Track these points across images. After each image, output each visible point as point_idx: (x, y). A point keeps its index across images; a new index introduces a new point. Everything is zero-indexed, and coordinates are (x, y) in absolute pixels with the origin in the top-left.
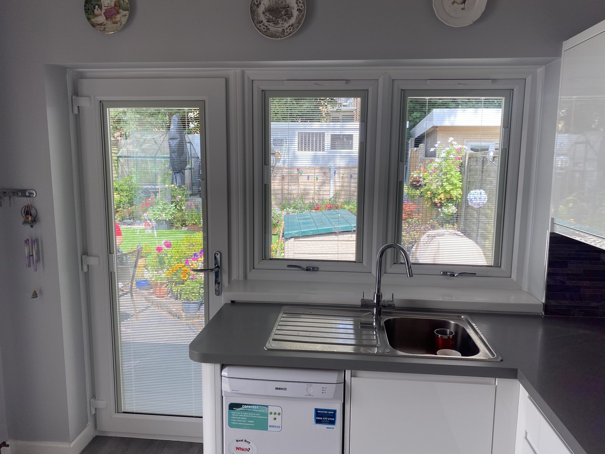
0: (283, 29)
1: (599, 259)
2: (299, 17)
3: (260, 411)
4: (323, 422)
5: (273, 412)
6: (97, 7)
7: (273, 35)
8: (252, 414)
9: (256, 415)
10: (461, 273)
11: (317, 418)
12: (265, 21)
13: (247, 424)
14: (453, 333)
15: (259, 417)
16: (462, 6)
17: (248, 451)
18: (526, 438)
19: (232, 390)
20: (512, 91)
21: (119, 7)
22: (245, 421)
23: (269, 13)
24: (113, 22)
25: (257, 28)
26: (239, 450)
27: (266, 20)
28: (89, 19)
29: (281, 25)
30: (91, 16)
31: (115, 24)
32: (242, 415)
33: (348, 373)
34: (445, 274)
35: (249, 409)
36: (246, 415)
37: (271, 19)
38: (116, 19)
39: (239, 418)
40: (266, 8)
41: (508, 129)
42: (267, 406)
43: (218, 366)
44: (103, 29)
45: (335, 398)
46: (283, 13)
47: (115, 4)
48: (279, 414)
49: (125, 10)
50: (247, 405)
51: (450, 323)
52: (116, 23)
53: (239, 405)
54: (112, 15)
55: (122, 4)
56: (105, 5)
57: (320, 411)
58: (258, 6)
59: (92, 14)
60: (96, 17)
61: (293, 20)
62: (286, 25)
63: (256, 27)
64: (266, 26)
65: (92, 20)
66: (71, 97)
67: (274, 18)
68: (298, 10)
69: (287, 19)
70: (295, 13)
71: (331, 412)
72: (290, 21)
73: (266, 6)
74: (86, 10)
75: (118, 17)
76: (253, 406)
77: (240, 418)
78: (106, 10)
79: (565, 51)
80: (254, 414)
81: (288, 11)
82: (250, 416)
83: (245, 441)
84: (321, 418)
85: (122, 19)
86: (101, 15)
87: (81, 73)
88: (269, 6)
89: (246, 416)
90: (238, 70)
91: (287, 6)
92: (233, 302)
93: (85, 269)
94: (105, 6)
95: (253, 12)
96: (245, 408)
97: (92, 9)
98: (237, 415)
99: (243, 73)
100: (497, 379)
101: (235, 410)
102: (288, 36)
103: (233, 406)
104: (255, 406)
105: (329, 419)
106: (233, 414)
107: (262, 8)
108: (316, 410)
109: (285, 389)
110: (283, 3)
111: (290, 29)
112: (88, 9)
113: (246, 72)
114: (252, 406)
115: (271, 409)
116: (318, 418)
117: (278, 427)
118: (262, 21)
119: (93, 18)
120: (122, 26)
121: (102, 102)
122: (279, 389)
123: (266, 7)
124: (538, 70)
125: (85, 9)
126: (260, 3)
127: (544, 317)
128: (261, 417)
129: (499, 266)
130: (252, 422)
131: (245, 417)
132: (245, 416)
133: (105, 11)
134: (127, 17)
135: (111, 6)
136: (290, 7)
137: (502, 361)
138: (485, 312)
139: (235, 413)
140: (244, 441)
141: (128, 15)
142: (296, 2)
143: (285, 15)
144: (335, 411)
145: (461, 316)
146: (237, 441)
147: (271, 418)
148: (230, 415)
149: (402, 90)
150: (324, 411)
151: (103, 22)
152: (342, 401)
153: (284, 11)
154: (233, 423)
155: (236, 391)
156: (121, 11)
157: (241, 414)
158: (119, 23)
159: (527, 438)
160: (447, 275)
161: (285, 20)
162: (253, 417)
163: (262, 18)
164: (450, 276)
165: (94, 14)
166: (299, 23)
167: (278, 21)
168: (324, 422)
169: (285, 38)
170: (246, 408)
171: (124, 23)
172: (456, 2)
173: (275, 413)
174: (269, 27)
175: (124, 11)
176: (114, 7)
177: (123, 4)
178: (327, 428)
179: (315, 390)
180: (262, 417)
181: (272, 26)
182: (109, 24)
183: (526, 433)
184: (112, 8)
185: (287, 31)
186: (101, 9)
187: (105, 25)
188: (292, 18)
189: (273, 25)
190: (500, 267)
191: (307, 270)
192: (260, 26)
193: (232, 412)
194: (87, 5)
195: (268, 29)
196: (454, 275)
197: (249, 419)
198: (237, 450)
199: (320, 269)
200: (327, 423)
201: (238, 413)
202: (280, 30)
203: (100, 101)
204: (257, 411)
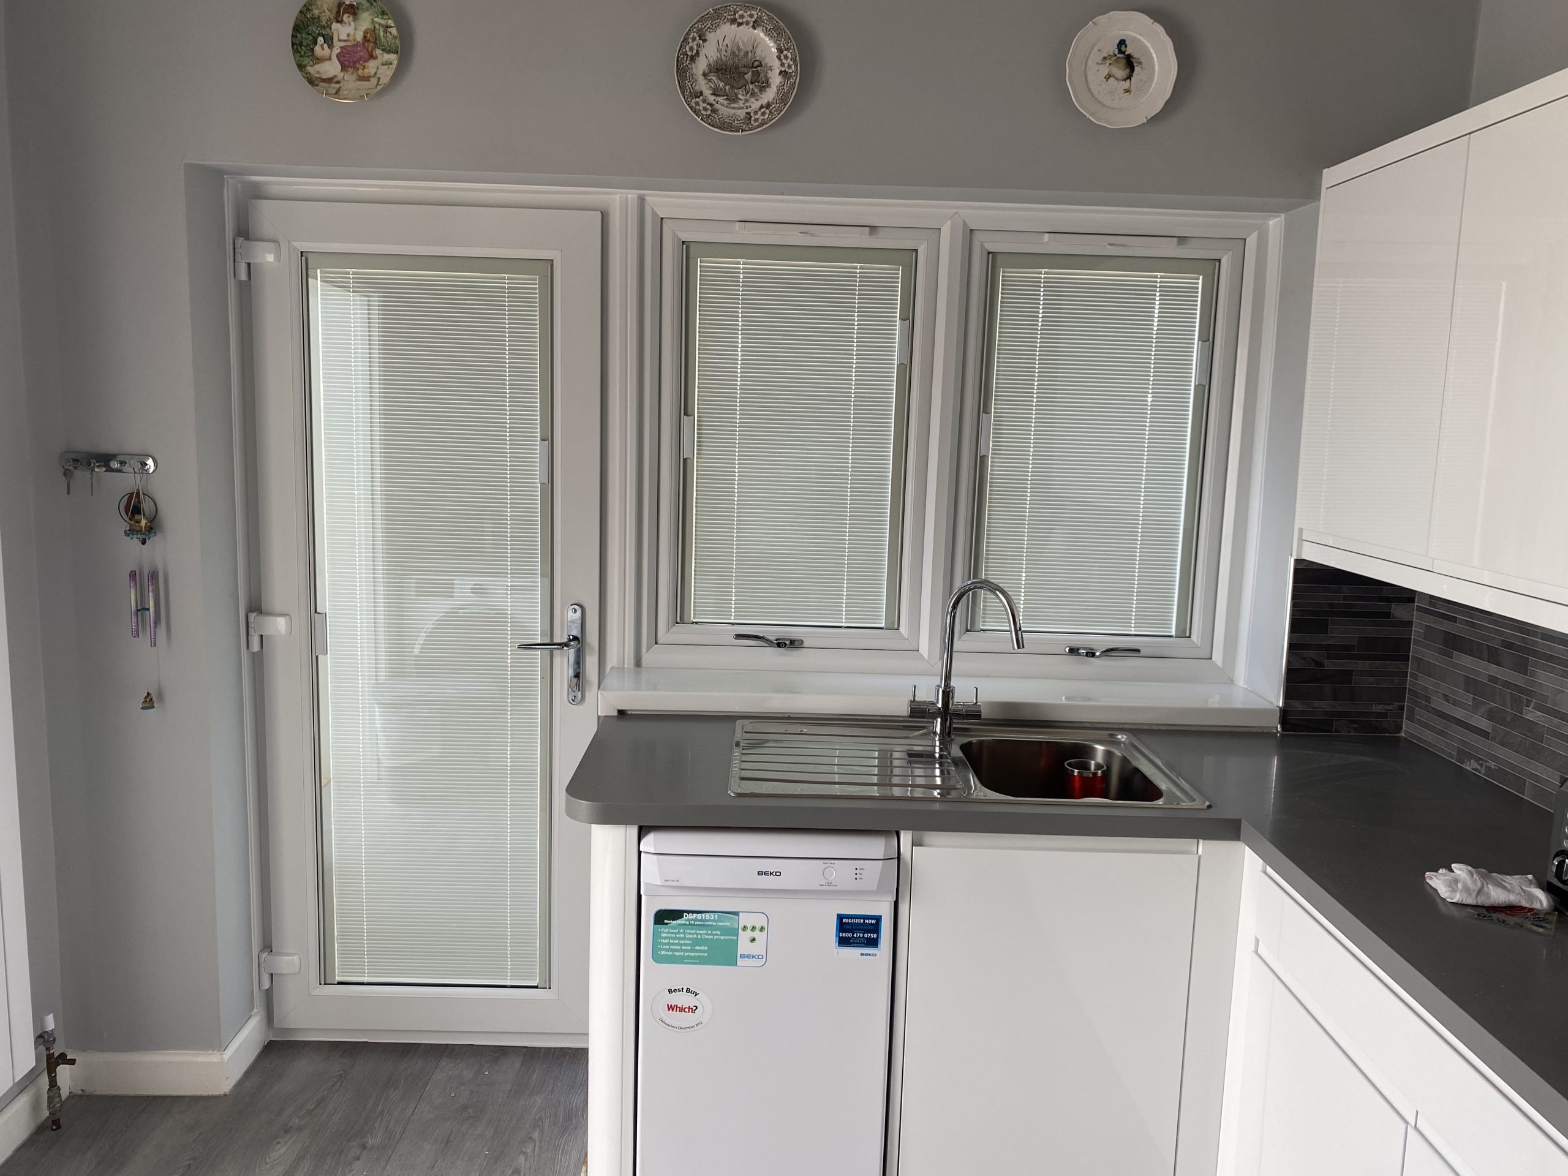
0: (748, 114)
1: (1388, 615)
2: (783, 89)
3: (721, 924)
4: (854, 943)
5: (749, 927)
6: (321, 40)
7: (724, 126)
8: (705, 932)
9: (714, 932)
10: (1108, 650)
11: (841, 935)
12: (707, 92)
13: (693, 954)
14: (1103, 767)
15: (720, 937)
16: (1126, 85)
17: (694, 1011)
18: (1256, 952)
19: (666, 881)
20: (1217, 264)
21: (375, 43)
22: (689, 948)
23: (718, 76)
24: (358, 76)
25: (691, 108)
26: (673, 1010)
27: (711, 92)
28: (301, 67)
29: (743, 104)
30: (306, 61)
31: (365, 80)
32: (682, 936)
33: (906, 837)
34: (1074, 651)
35: (699, 921)
36: (690, 934)
37: (721, 89)
38: (366, 71)
39: (675, 942)
40: (710, 65)
41: (1208, 342)
42: (736, 914)
43: (633, 831)
44: (334, 92)
45: (880, 890)
46: (748, 76)
47: (365, 37)
48: (762, 929)
49: (389, 52)
50: (693, 912)
51: (1095, 749)
52: (367, 79)
53: (676, 914)
54: (358, 61)
55: (382, 38)
56: (342, 38)
57: (849, 918)
58: (693, 59)
59: (308, 56)
60: (319, 63)
61: (769, 95)
62: (755, 105)
63: (688, 105)
64: (711, 105)
65: (309, 69)
66: (231, 241)
67: (727, 87)
68: (781, 73)
69: (756, 90)
70: (776, 80)
71: (870, 921)
72: (762, 96)
73: (711, 60)
74: (295, 47)
75: (372, 66)
76: (707, 915)
77: (677, 942)
78: (342, 48)
79: (1327, 188)
80: (709, 932)
81: (758, 73)
82: (699, 936)
83: (688, 990)
84: (850, 935)
85: (379, 72)
86: (330, 59)
87: (256, 184)
88: (717, 62)
89: (691, 936)
90: (632, 195)
91: (756, 64)
92: (622, 713)
93: (255, 647)
94: (339, 40)
95: (682, 73)
96: (689, 920)
97: (308, 45)
98: (669, 935)
99: (642, 200)
100: (1201, 841)
101: (667, 924)
102: (759, 129)
103: (663, 917)
104: (712, 915)
105: (866, 935)
106: (663, 932)
107: (701, 65)
108: (840, 917)
109: (779, 874)
110: (750, 55)
111: (763, 114)
112: (301, 44)
113: (647, 198)
114: (704, 915)
115: (744, 920)
116: (844, 935)
117: (759, 957)
118: (701, 93)
119: (311, 66)
120: (379, 88)
121: (304, 254)
122: (766, 873)
123: (711, 63)
124: (1271, 223)
125: (293, 44)
126: (698, 53)
127: (1282, 735)
128: (722, 938)
129: (1188, 635)
130: (703, 948)
131: (688, 939)
132: (688, 936)
133: (339, 51)
134: (394, 66)
135: (355, 40)
136: (763, 64)
137: (1209, 807)
138: (1163, 728)
139: (667, 930)
140: (685, 990)
141: (395, 62)
142: (777, 57)
143: (752, 83)
144: (878, 919)
145: (1118, 735)
146: (670, 991)
147: (744, 938)
148: (656, 936)
149: (989, 253)
150: (856, 918)
151: (335, 76)
152: (893, 898)
153: (750, 73)
154: (663, 953)
155: (674, 881)
156: (378, 52)
157: (679, 933)
158: (374, 81)
159: (1259, 952)
160: (1079, 654)
161: (753, 94)
162: (707, 937)
163: (702, 85)
164: (1087, 655)
165: (313, 55)
166: (783, 100)
167: (736, 96)
168: (856, 943)
169: (751, 132)
170: (692, 920)
171: (385, 80)
172: (1114, 77)
173: (754, 928)
174: (717, 106)
175: (385, 54)
176: (363, 43)
177: (385, 37)
178: (862, 954)
179: (842, 874)
180: (726, 938)
181: (723, 105)
182: (349, 81)
183: (1257, 941)
184: (356, 45)
185: (757, 117)
186: (331, 46)
187: (338, 82)
188: (767, 90)
189: (725, 102)
190: (1190, 637)
191: (779, 645)
192: (697, 104)
193: (662, 929)
194: (298, 35)
195: (714, 111)
196: (1093, 655)
197: (697, 942)
198: (669, 1010)
199: (805, 645)
200: (862, 943)
201: (674, 931)
202: (742, 113)
203: (302, 252)
204: (714, 924)
